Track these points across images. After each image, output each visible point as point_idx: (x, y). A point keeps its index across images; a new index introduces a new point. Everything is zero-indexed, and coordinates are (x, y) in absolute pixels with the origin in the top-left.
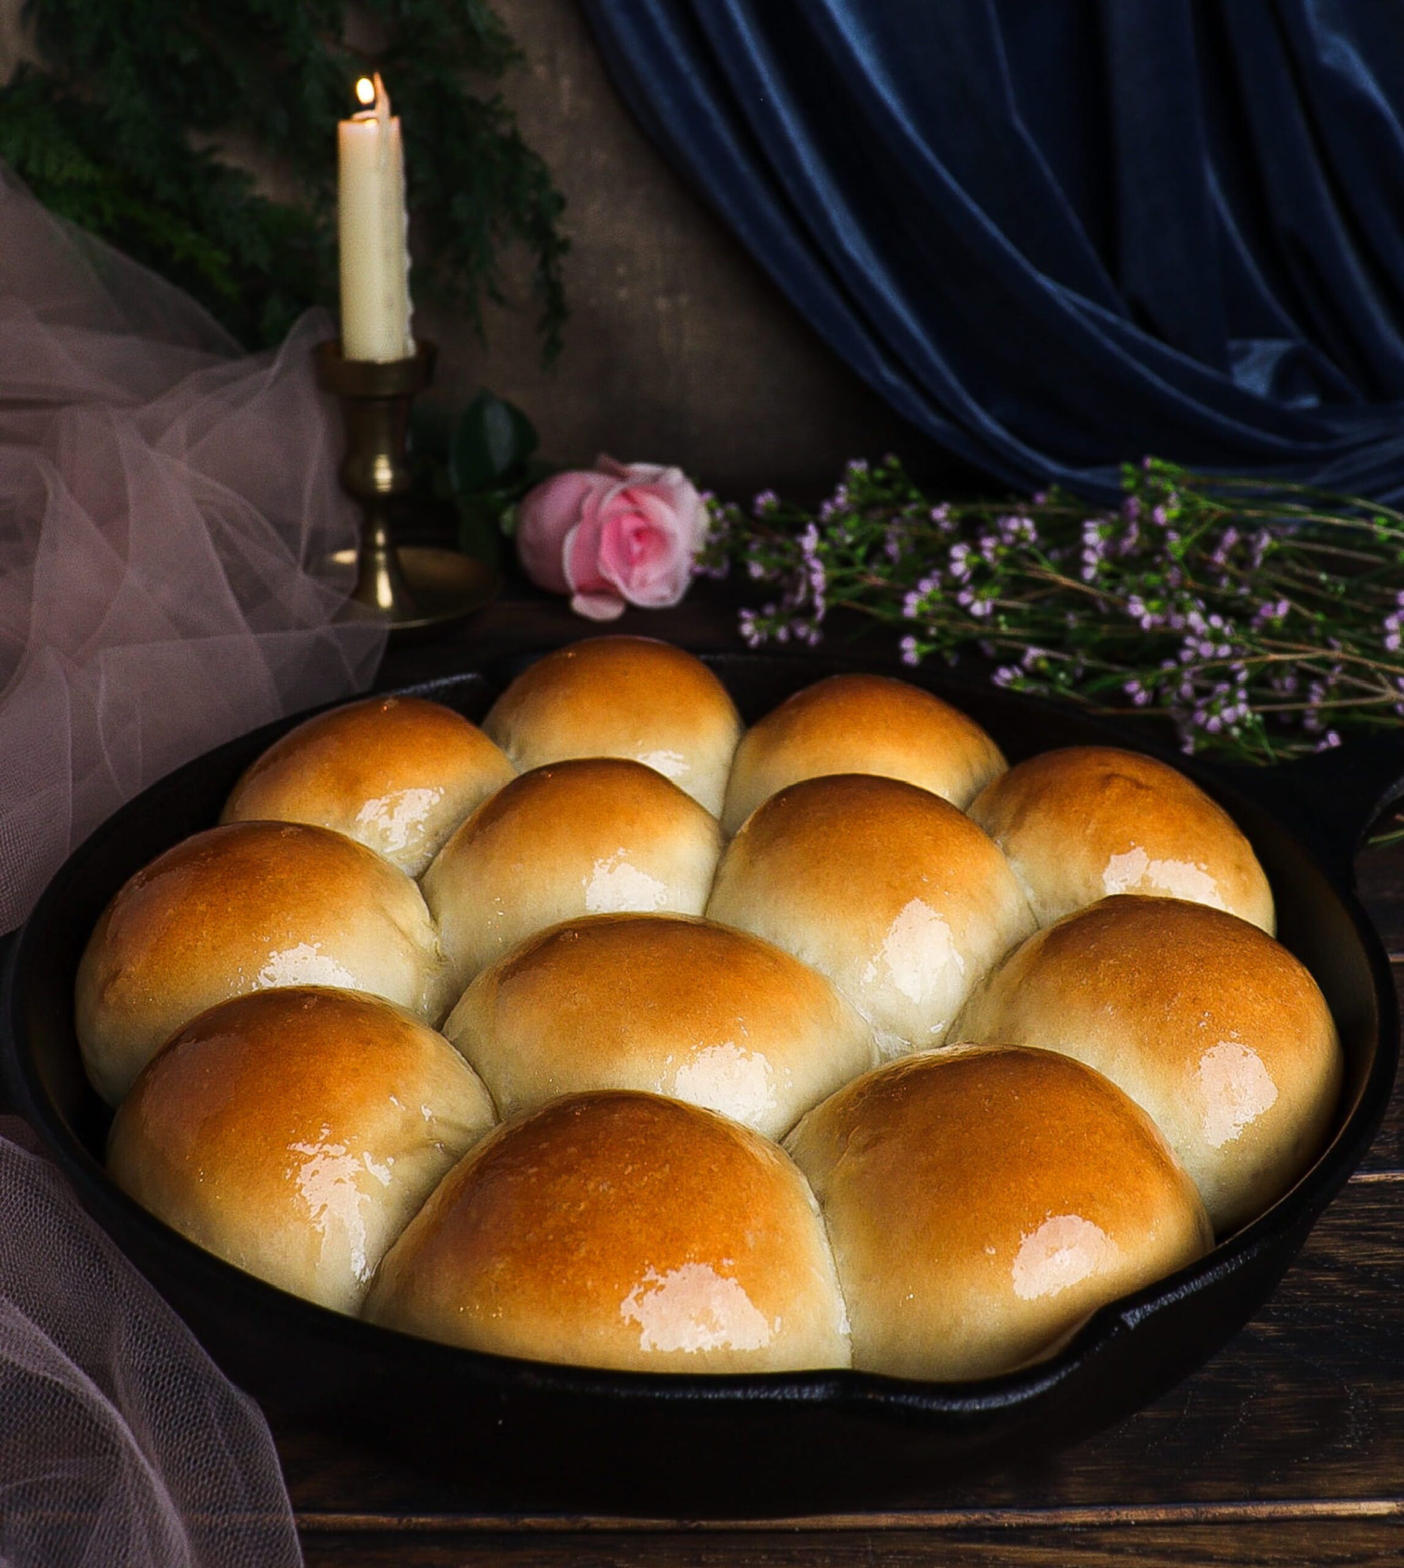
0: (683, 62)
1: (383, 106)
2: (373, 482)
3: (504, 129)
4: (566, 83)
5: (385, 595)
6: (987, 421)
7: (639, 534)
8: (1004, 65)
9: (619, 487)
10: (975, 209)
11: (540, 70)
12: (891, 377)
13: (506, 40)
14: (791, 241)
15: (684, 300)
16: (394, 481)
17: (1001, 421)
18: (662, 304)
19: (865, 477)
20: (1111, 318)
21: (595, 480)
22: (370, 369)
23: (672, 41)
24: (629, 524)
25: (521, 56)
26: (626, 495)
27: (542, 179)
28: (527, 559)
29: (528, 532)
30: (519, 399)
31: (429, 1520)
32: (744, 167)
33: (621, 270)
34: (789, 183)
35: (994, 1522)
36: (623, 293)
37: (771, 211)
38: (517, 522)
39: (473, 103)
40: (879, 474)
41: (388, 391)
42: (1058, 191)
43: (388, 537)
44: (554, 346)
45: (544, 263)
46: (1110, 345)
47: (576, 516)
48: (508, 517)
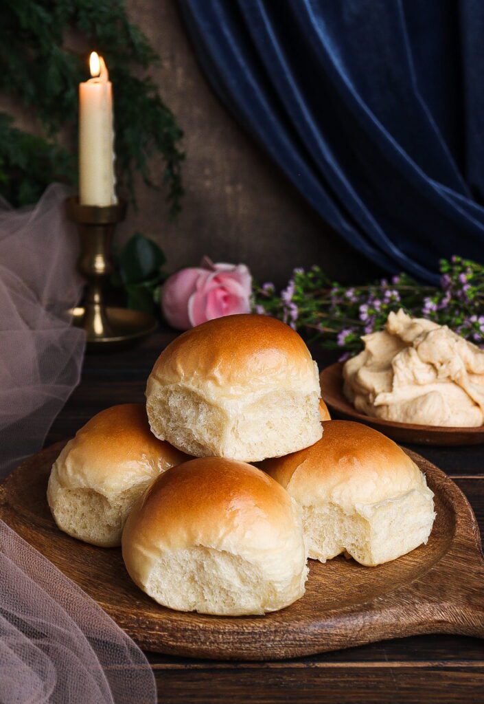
0: (241, 61)
1: (105, 75)
2: (94, 269)
3: (151, 95)
4: (180, 71)
5: (98, 327)
6: (396, 251)
7: (226, 299)
8: (411, 63)
9: (213, 275)
10: (391, 139)
11: (167, 64)
12: (346, 226)
13: (149, 49)
14: (296, 156)
15: (240, 187)
16: (106, 269)
17: (403, 251)
18: (228, 190)
19: (303, 277)
20: (461, 197)
21: (202, 272)
22: (96, 210)
23: (236, 50)
24: (220, 294)
25: (156, 57)
26: (216, 279)
27: (170, 122)
28: (168, 314)
29: (167, 300)
30: (154, 238)
31: (199, 666)
32: (272, 118)
33: (207, 171)
34: (297, 125)
35: (444, 666)
36: (208, 184)
37: (286, 141)
38: (161, 296)
39: (136, 81)
40: (310, 275)
41: (104, 221)
42: (436, 129)
43: (101, 297)
44: (177, 209)
45: (170, 166)
46: (461, 211)
47: (194, 289)
48: (157, 292)
